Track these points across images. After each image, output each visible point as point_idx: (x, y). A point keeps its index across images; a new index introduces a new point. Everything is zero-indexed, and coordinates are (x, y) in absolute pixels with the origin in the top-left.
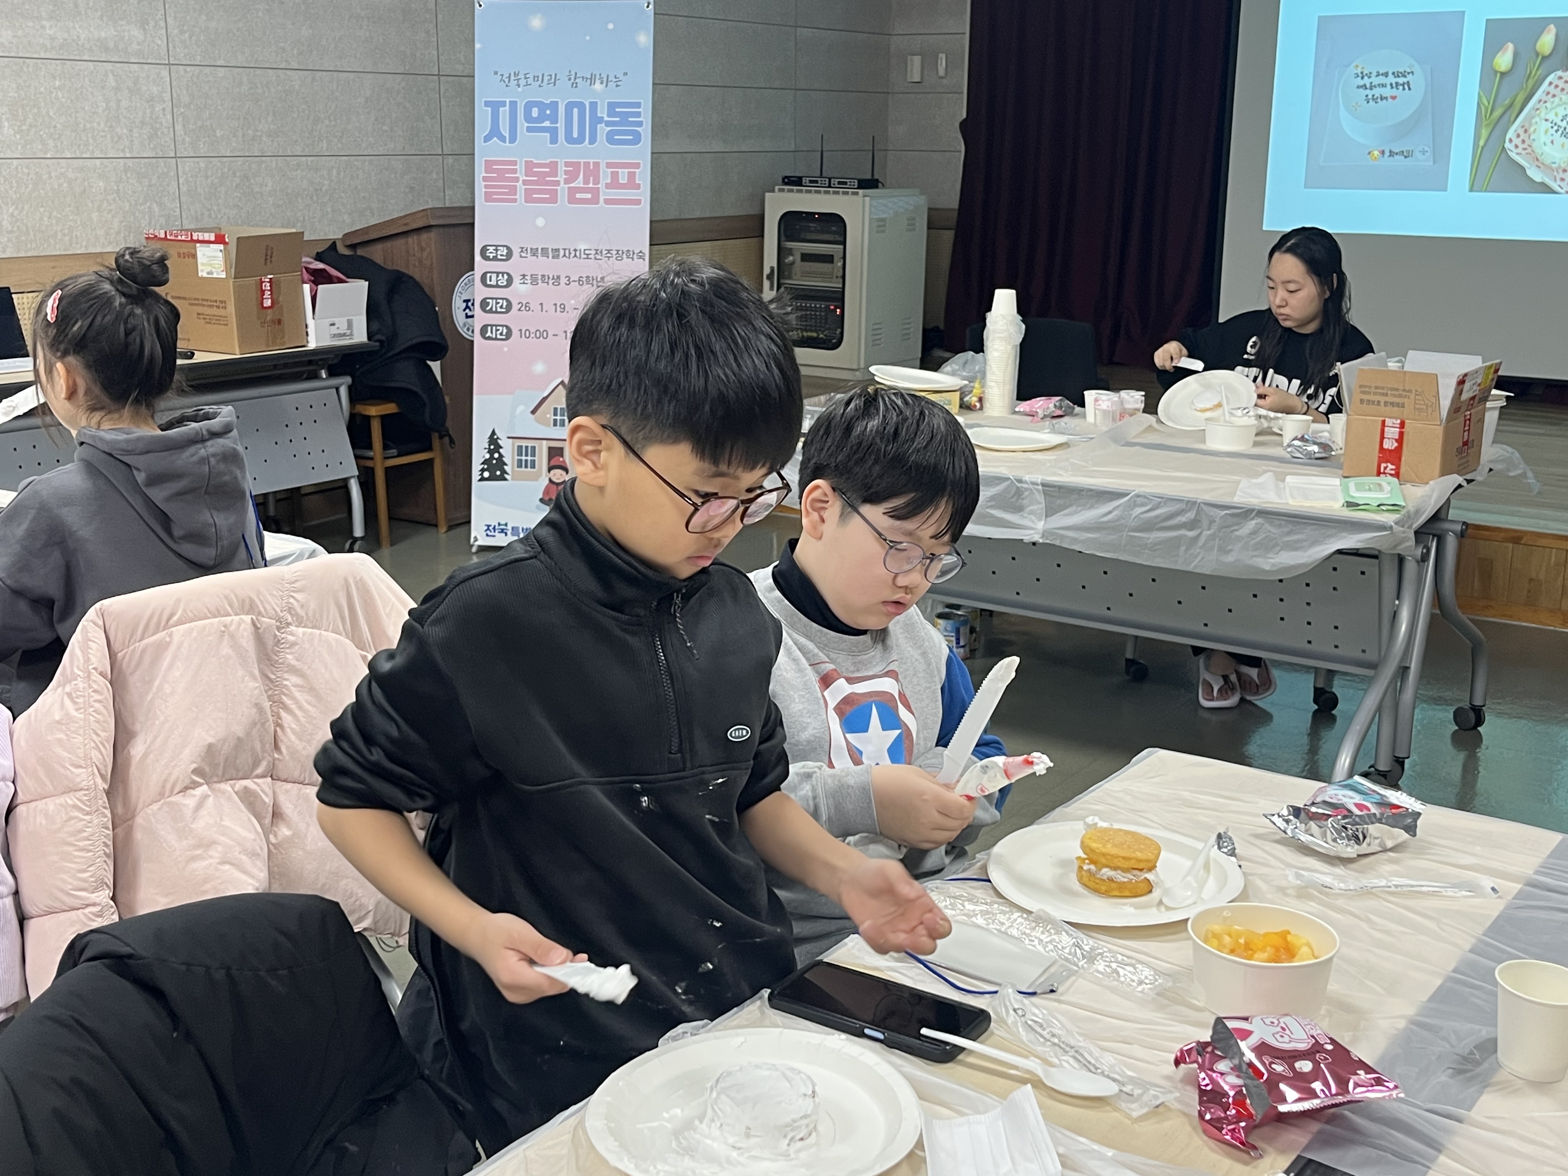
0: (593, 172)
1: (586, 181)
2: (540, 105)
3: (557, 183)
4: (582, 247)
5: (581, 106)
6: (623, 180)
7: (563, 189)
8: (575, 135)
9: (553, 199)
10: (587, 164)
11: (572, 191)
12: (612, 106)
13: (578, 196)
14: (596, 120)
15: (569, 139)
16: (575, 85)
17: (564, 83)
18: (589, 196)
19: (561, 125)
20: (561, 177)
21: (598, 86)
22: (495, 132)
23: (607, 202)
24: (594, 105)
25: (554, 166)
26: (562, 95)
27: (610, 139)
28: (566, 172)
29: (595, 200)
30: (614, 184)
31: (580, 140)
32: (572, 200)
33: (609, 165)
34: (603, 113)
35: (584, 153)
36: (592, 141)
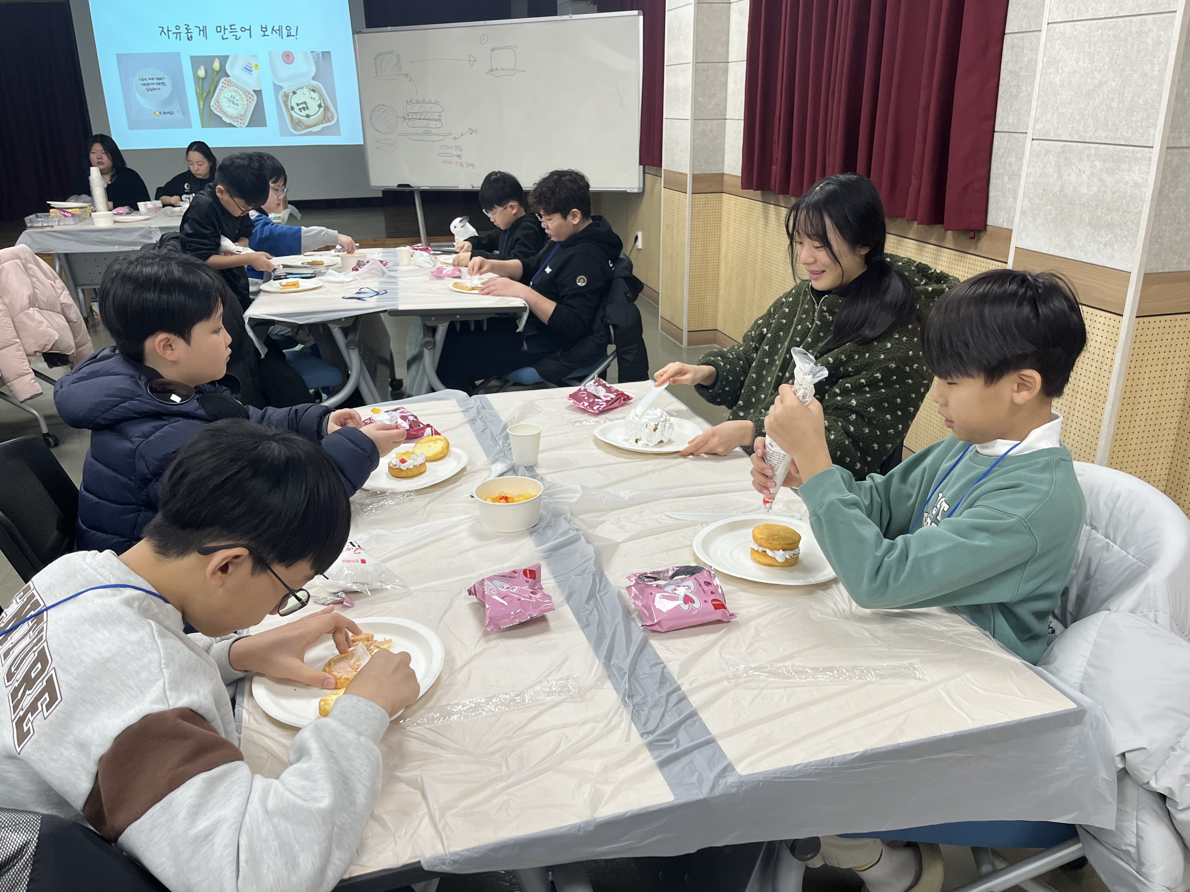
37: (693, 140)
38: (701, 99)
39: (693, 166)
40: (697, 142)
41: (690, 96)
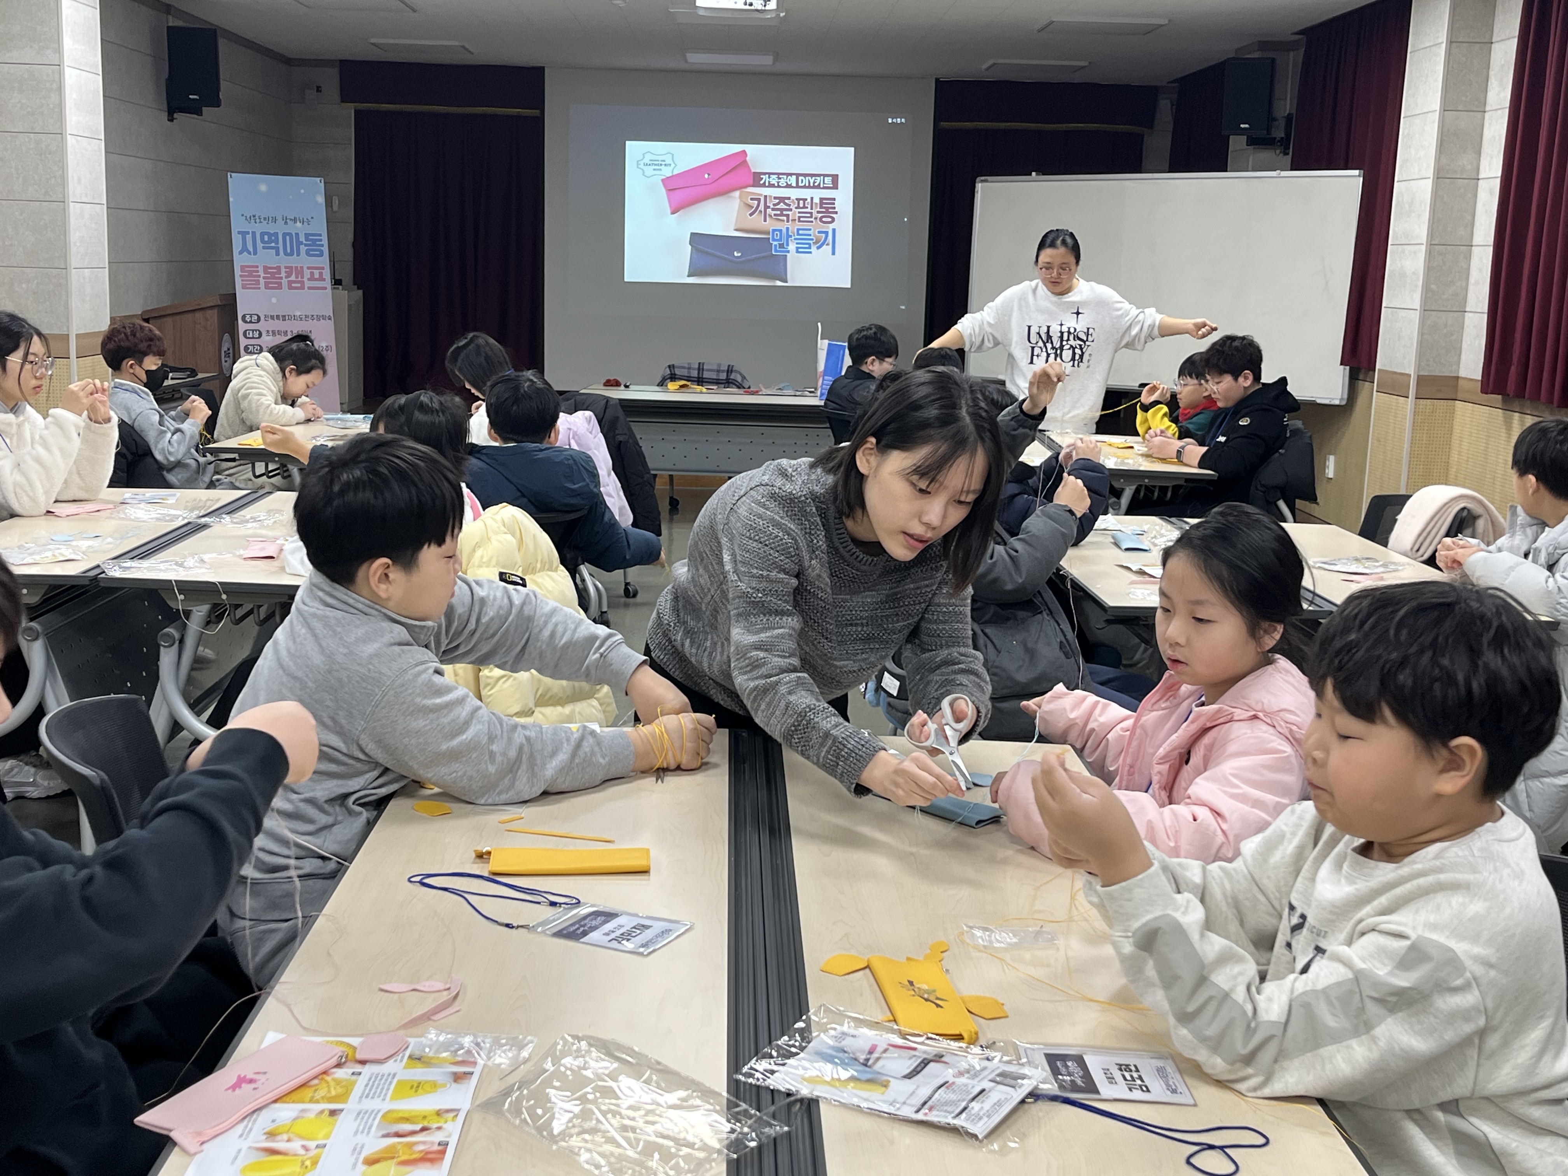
0: (300, 272)
1: (297, 277)
2: (268, 233)
3: (281, 278)
4: (298, 313)
5: (290, 234)
6: (317, 276)
7: (284, 282)
8: (289, 251)
9: (280, 287)
10: (296, 267)
11: (290, 283)
12: (307, 236)
13: (293, 285)
14: (299, 243)
15: (286, 254)
16: (286, 223)
17: (280, 222)
18: (299, 285)
19: (281, 245)
20: (283, 275)
21: (298, 224)
22: (244, 249)
23: (309, 288)
24: (297, 234)
25: (278, 268)
26: (279, 228)
27: (308, 253)
28: (286, 272)
29: (302, 288)
30: (312, 278)
31: (292, 254)
32: (290, 288)
33: (308, 268)
34: (302, 239)
35: (294, 261)
36: (298, 255)
37: (1421, 333)
38: (1433, 287)
39: (1419, 365)
40: (1426, 337)
41: (1420, 283)
